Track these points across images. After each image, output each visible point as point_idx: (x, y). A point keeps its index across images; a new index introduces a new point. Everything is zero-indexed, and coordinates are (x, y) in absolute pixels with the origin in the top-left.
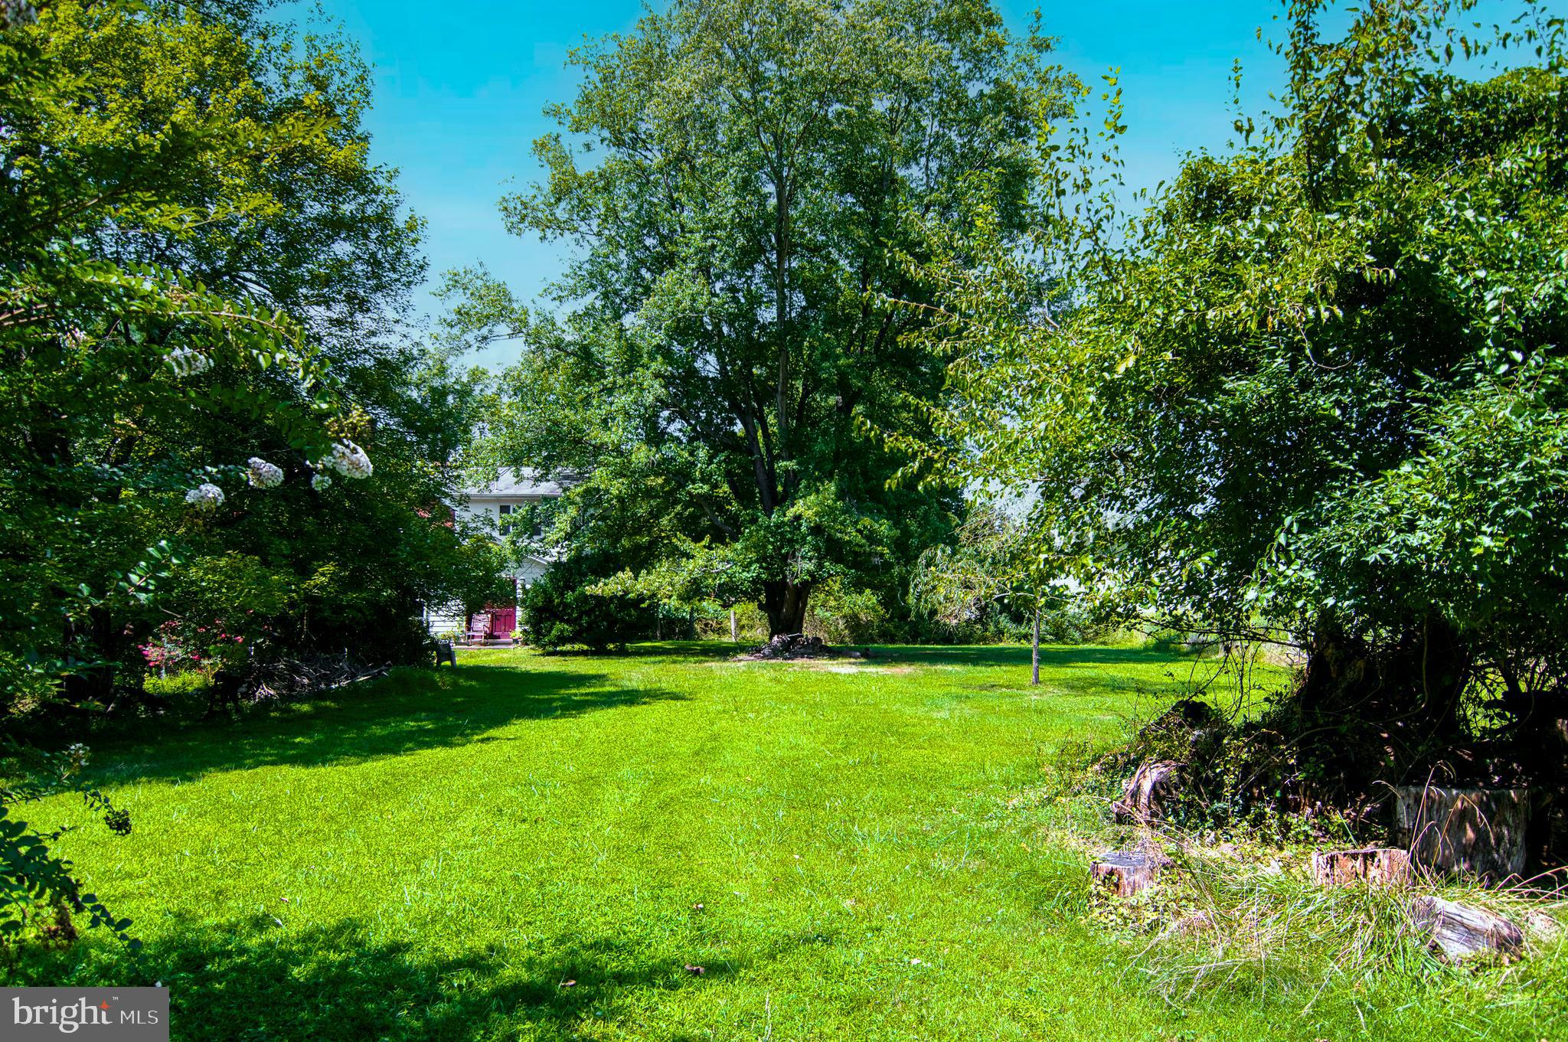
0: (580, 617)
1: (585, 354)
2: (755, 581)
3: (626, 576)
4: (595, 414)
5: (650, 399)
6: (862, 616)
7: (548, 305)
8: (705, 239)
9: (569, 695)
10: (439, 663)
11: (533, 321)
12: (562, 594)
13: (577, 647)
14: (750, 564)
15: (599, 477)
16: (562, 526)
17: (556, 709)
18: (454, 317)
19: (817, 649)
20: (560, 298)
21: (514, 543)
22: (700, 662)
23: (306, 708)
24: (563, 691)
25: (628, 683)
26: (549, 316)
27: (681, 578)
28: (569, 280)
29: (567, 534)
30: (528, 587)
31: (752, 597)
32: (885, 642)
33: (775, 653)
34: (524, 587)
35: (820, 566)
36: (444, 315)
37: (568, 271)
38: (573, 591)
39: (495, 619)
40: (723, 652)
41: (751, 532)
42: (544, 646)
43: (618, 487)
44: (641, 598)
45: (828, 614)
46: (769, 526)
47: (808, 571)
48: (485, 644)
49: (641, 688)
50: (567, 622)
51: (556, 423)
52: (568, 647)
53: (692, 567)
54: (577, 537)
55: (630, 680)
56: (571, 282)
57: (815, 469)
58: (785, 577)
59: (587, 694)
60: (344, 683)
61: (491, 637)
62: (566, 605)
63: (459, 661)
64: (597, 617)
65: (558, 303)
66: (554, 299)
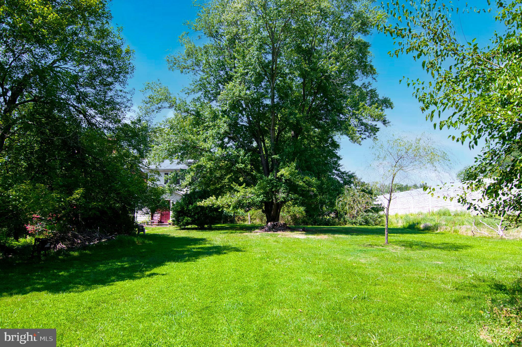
0: (195, 215)
1: (198, 114)
2: (262, 202)
3: (213, 198)
4: (201, 137)
5: (222, 131)
6: (297, 215)
7: (183, 96)
8: (244, 69)
9: (191, 248)
10: (138, 233)
11: (178, 102)
12: (188, 206)
13: (193, 226)
14: (260, 195)
15: (203, 161)
16: (188, 179)
17: (186, 256)
18: (148, 100)
19: (285, 228)
20: (188, 93)
21: (169, 186)
22: (242, 233)
23: (76, 254)
24: (188, 247)
25: (215, 243)
26: (184, 100)
27: (234, 200)
28: (192, 86)
29: (190, 183)
30: (175, 203)
31: (260, 208)
32: (304, 225)
33: (270, 230)
34: (173, 203)
35: (288, 195)
36: (144, 99)
37: (191, 83)
38: (192, 205)
39: (162, 215)
40: (250, 229)
41: (260, 182)
42: (180, 226)
43: (210, 165)
44: (219, 207)
45: (285, 214)
46: (267, 180)
47: (283, 198)
48: (158, 225)
49: (222, 245)
50: (189, 217)
51: (187, 140)
52: (190, 226)
53: (238, 196)
54: (194, 184)
55: (216, 241)
56: (193, 87)
57: (286, 158)
58: (273, 200)
59: (199, 248)
60: (96, 242)
61: (161, 222)
62: (189, 210)
63: (147, 231)
64: (201, 215)
65: (187, 95)
66: (186, 93)
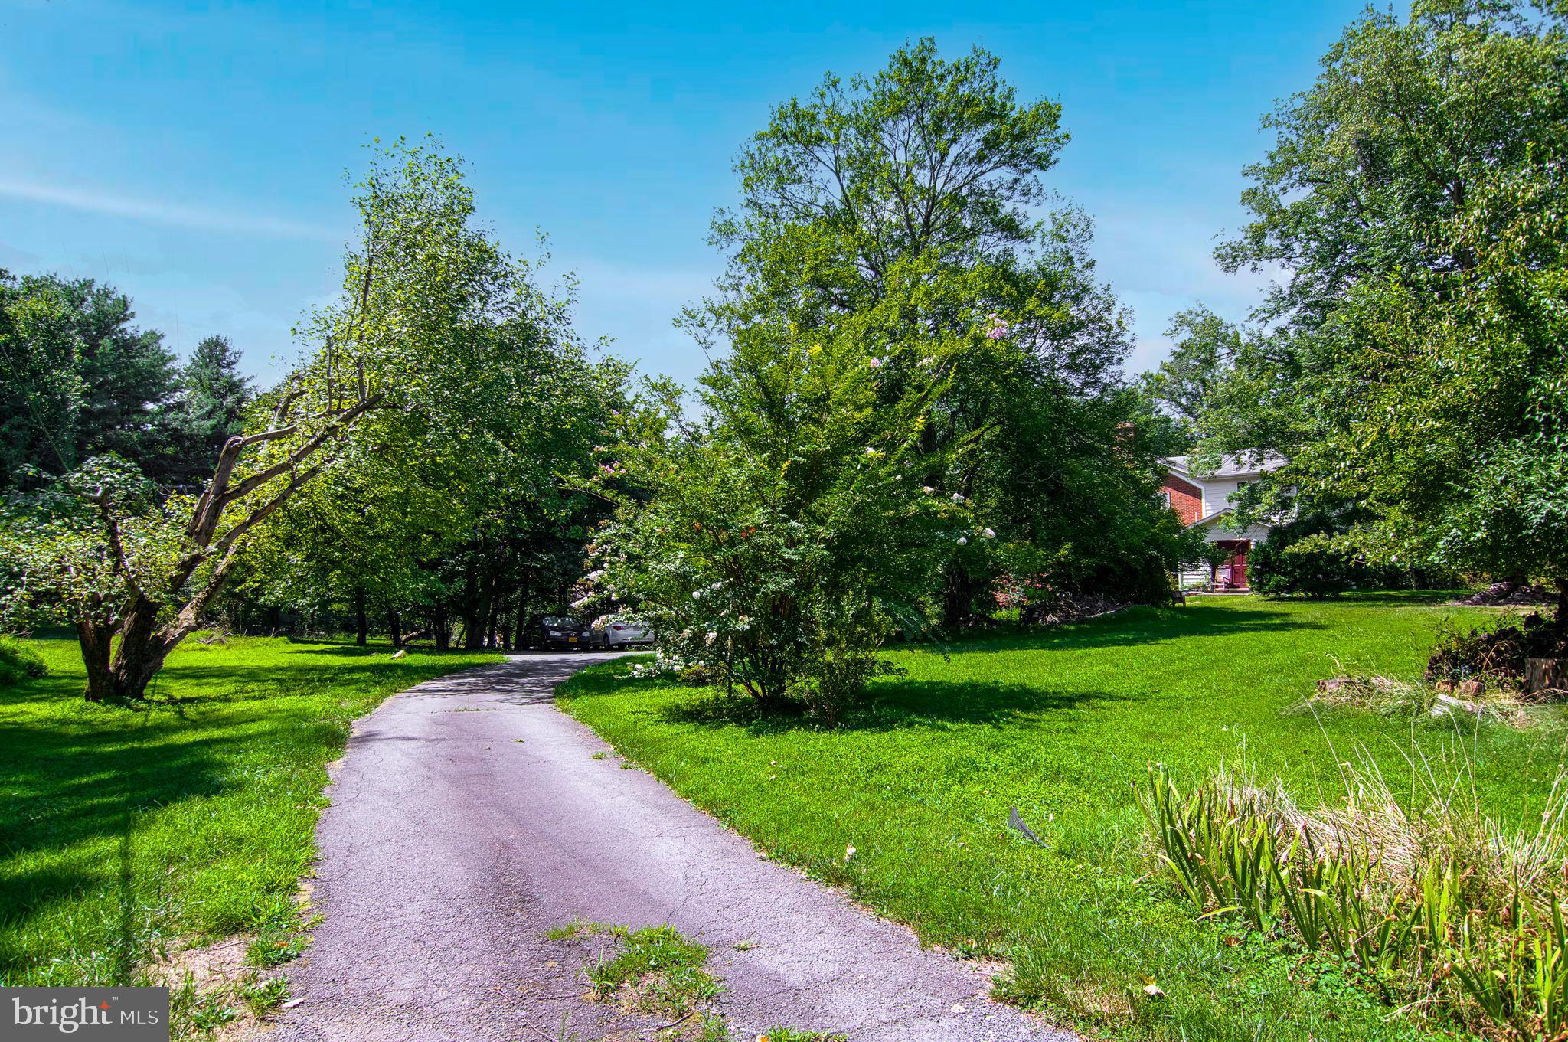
0: (1293, 571)
3: (1320, 537)
7: (1254, 325)
10: (1171, 604)
11: (1244, 340)
12: (1276, 552)
20: (1265, 319)
26: (1258, 334)
28: (1272, 303)
37: (1269, 297)
38: (1283, 550)
42: (1267, 593)
44: (1338, 554)
50: (1284, 575)
56: (1274, 305)
60: (1099, 614)
61: (1231, 586)
62: (1282, 562)
63: (1188, 604)
64: (1308, 570)
65: (1263, 323)
66: (1260, 321)
